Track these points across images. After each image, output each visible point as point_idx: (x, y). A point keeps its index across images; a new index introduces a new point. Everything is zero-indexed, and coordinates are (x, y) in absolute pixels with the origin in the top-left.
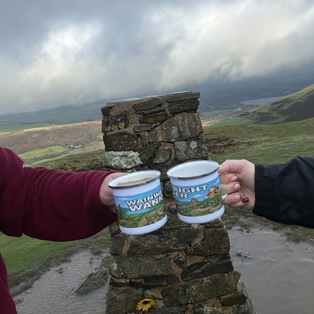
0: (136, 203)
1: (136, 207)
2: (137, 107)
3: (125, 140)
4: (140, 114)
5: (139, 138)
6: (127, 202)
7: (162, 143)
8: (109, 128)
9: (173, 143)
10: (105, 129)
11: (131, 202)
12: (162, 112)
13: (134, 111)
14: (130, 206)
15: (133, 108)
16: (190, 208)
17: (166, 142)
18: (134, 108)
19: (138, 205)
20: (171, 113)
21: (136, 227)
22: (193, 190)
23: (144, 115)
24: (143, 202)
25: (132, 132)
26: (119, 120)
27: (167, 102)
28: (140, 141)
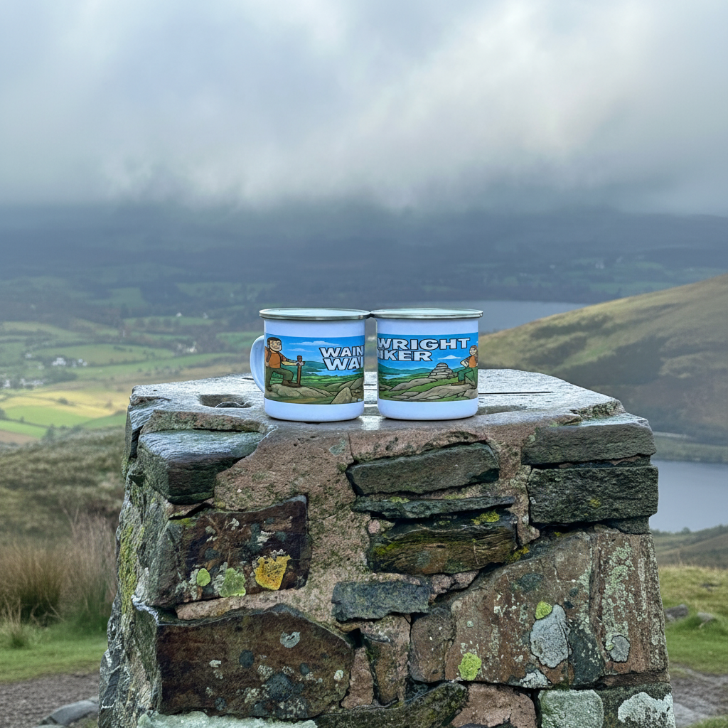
0: (339, 356)
1: (337, 362)
2: (365, 473)
3: (281, 658)
4: (376, 515)
5: (361, 653)
6: (323, 350)
7: (474, 689)
8: (200, 576)
9: (533, 693)
10: (175, 581)
11: (331, 350)
12: (493, 519)
13: (346, 493)
14: (327, 358)
15: (344, 476)
16: (432, 382)
17: (499, 686)
18: (349, 477)
19: (342, 359)
20: (537, 525)
21: (330, 404)
22: (443, 344)
23: (401, 521)
24: (350, 355)
25: (325, 617)
26: (262, 538)
27: (526, 459)
28: (366, 673)
